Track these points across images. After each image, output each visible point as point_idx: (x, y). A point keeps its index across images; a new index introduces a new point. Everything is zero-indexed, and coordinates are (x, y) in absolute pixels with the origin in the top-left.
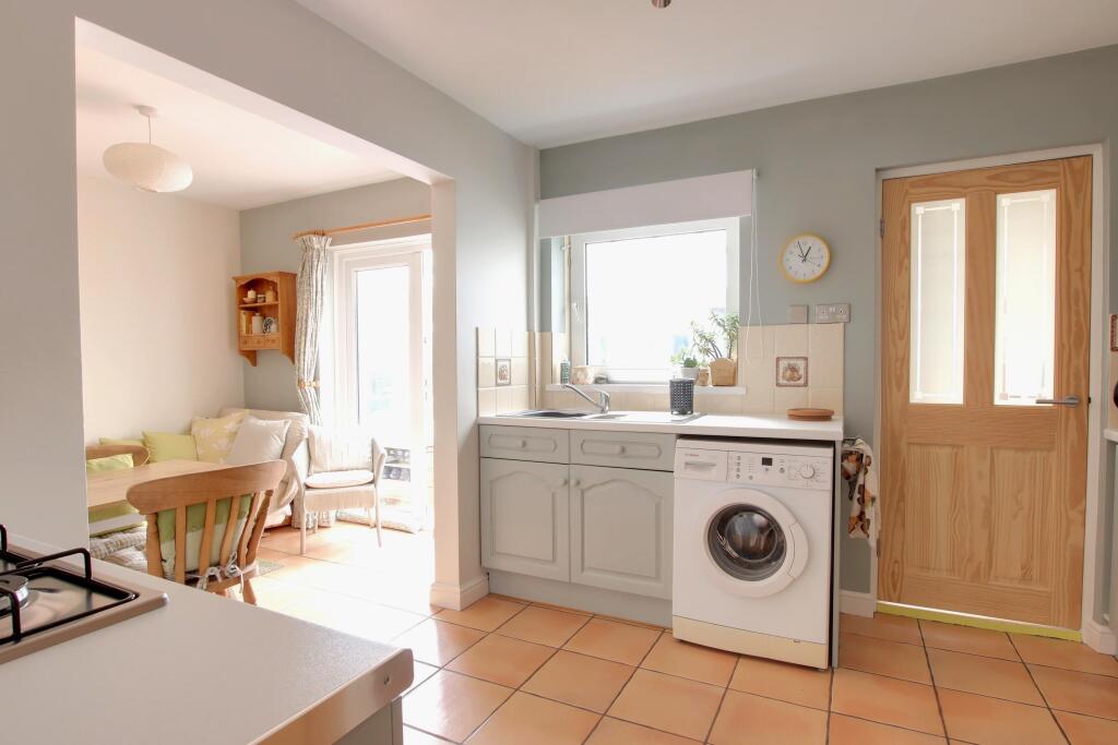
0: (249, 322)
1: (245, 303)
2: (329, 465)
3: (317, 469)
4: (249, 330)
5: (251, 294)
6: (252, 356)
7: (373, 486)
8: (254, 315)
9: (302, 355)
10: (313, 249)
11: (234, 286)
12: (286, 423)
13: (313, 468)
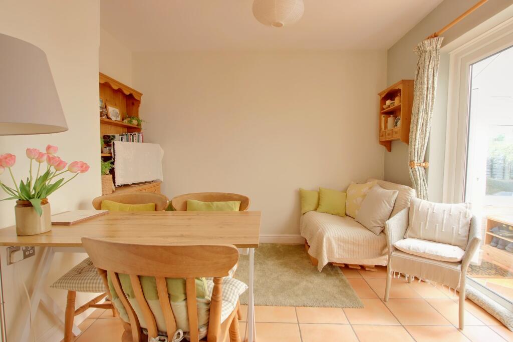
0: (386, 122)
1: (384, 109)
2: (422, 233)
3: (413, 235)
4: (386, 128)
5: (388, 102)
6: (388, 145)
7: (459, 267)
8: (390, 117)
9: (413, 140)
10: (426, 52)
11: (379, 98)
12: (394, 193)
13: (408, 233)
